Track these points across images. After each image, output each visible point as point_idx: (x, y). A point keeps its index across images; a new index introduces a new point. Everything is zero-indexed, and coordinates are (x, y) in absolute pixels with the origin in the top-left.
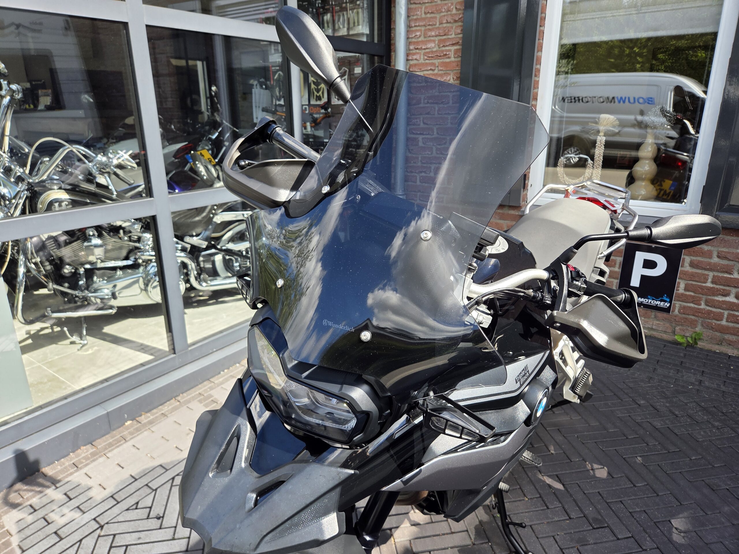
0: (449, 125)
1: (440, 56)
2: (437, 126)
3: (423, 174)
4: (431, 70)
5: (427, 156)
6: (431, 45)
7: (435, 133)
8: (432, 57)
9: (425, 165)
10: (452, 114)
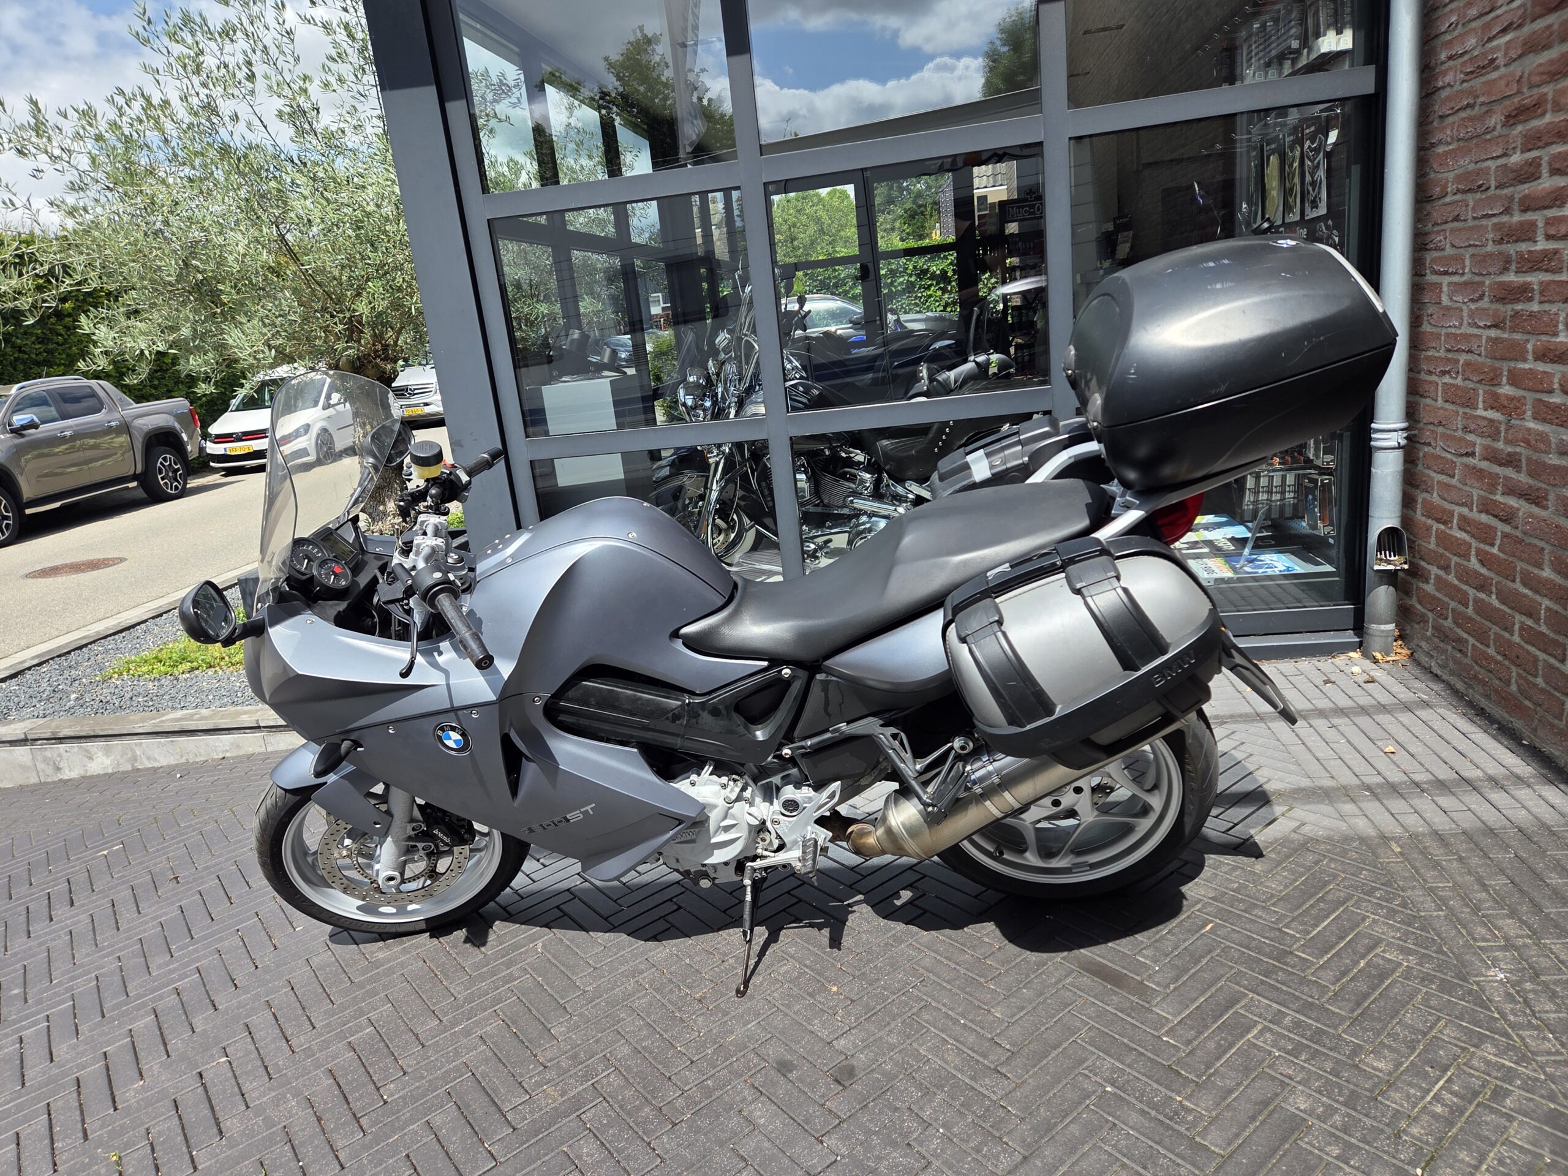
0: (1490, 248)
1: (1483, 67)
2: (1471, 250)
3: (1447, 379)
4: (1468, 106)
5: (1453, 330)
6: (1472, 41)
7: (1467, 270)
8: (1472, 72)
9: (1450, 356)
10: (1494, 215)
